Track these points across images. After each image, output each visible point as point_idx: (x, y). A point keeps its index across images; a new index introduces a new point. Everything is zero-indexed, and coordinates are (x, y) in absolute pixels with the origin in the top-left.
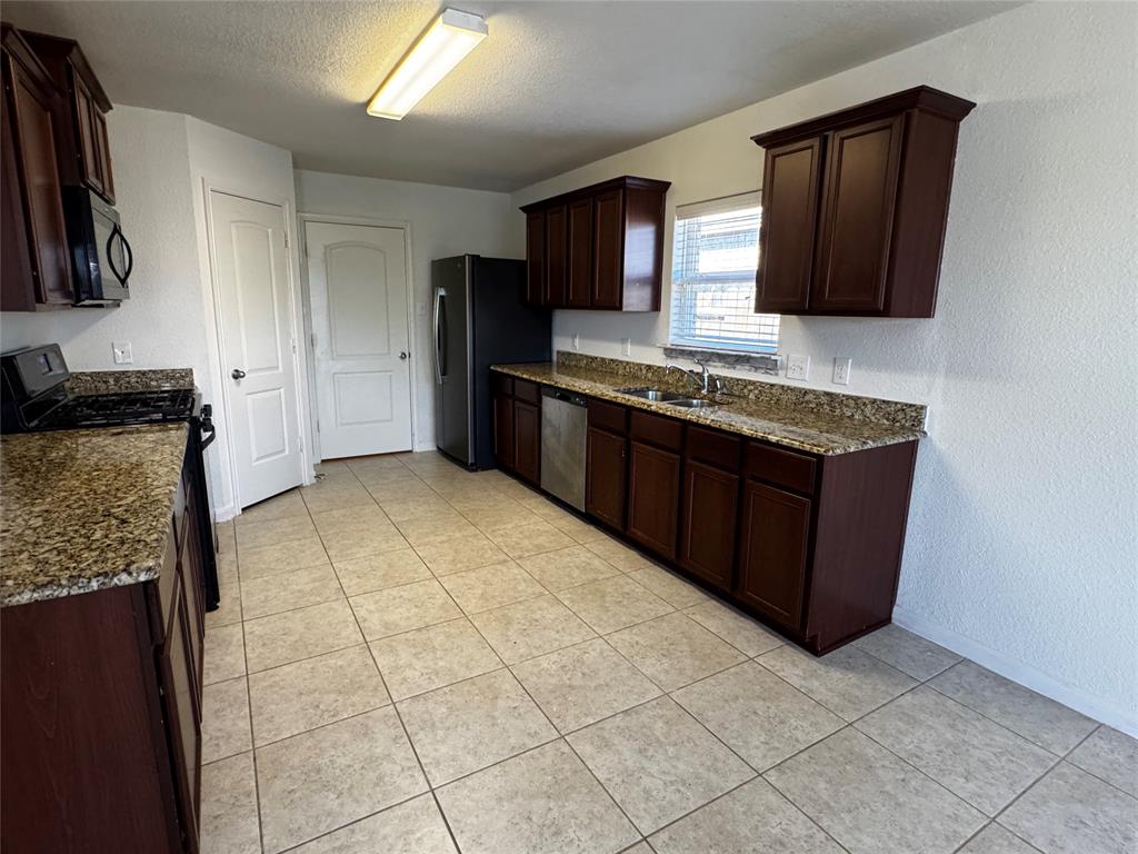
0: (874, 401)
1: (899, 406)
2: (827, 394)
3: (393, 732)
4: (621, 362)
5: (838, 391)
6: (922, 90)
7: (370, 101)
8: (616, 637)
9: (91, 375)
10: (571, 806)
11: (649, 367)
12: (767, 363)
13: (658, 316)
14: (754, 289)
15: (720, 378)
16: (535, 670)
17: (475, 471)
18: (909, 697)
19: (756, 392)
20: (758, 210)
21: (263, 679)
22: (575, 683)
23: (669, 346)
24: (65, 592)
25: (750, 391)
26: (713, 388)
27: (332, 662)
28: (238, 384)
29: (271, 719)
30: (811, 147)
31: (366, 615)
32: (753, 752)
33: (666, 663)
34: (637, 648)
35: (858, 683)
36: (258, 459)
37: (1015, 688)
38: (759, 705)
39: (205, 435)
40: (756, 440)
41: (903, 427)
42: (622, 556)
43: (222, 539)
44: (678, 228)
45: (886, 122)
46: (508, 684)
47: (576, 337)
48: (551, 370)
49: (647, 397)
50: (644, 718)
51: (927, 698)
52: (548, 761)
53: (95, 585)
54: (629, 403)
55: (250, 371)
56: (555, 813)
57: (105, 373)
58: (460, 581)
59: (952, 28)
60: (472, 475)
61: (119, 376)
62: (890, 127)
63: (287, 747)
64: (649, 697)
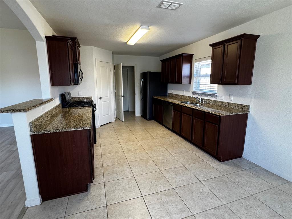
0: (238, 104)
1: (243, 106)
2: (228, 103)
3: (128, 166)
4: (182, 96)
5: (230, 102)
6: (244, 34)
7: (127, 42)
8: (175, 155)
9: (75, 98)
10: (160, 182)
11: (189, 97)
12: (214, 96)
13: (191, 85)
14: (210, 78)
15: (204, 99)
16: (157, 159)
17: (149, 120)
18: (241, 172)
19: (212, 102)
20: (211, 60)
21: (104, 156)
22: (164, 162)
23: (193, 92)
24: (78, 129)
25: (211, 102)
26: (202, 102)
27: (117, 154)
28: (100, 100)
29: (106, 162)
30: (221, 47)
31: (124, 147)
32: (200, 177)
33: (185, 160)
34: (179, 157)
35: (229, 168)
36: (104, 116)
37: (269, 173)
38: (204, 170)
39: (95, 109)
40: (207, 112)
41: (244, 110)
42: (180, 139)
43: (97, 131)
44: (195, 64)
45: (237, 41)
46: (151, 161)
47: (173, 90)
48: (167, 98)
49: (187, 104)
50: (178, 169)
51: (245, 172)
52: (157, 174)
53: (82, 129)
54: (181, 105)
55: (103, 97)
56: (157, 182)
57: (77, 97)
58: (143, 142)
59: (254, 19)
60: (148, 121)
61: (79, 98)
62: (238, 42)
63: (108, 167)
64: (180, 166)
